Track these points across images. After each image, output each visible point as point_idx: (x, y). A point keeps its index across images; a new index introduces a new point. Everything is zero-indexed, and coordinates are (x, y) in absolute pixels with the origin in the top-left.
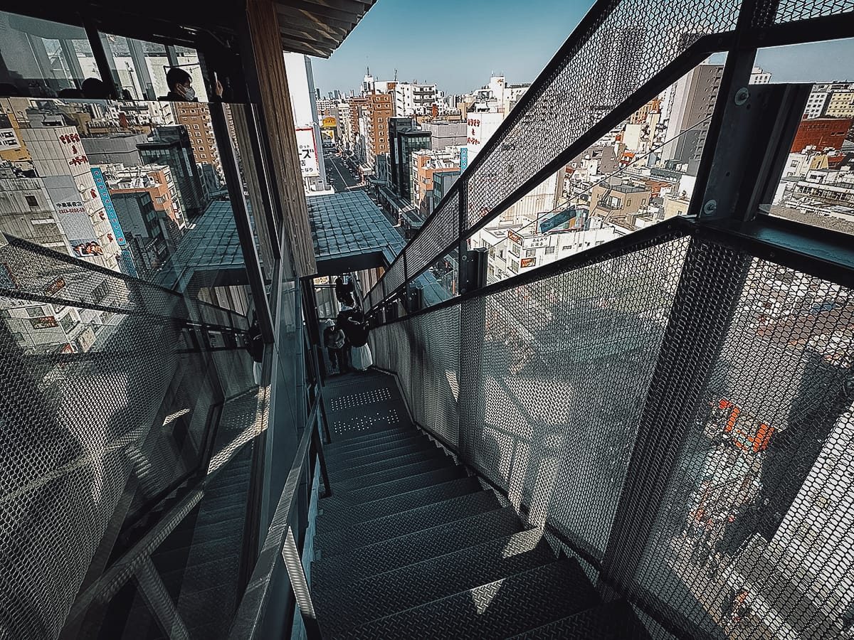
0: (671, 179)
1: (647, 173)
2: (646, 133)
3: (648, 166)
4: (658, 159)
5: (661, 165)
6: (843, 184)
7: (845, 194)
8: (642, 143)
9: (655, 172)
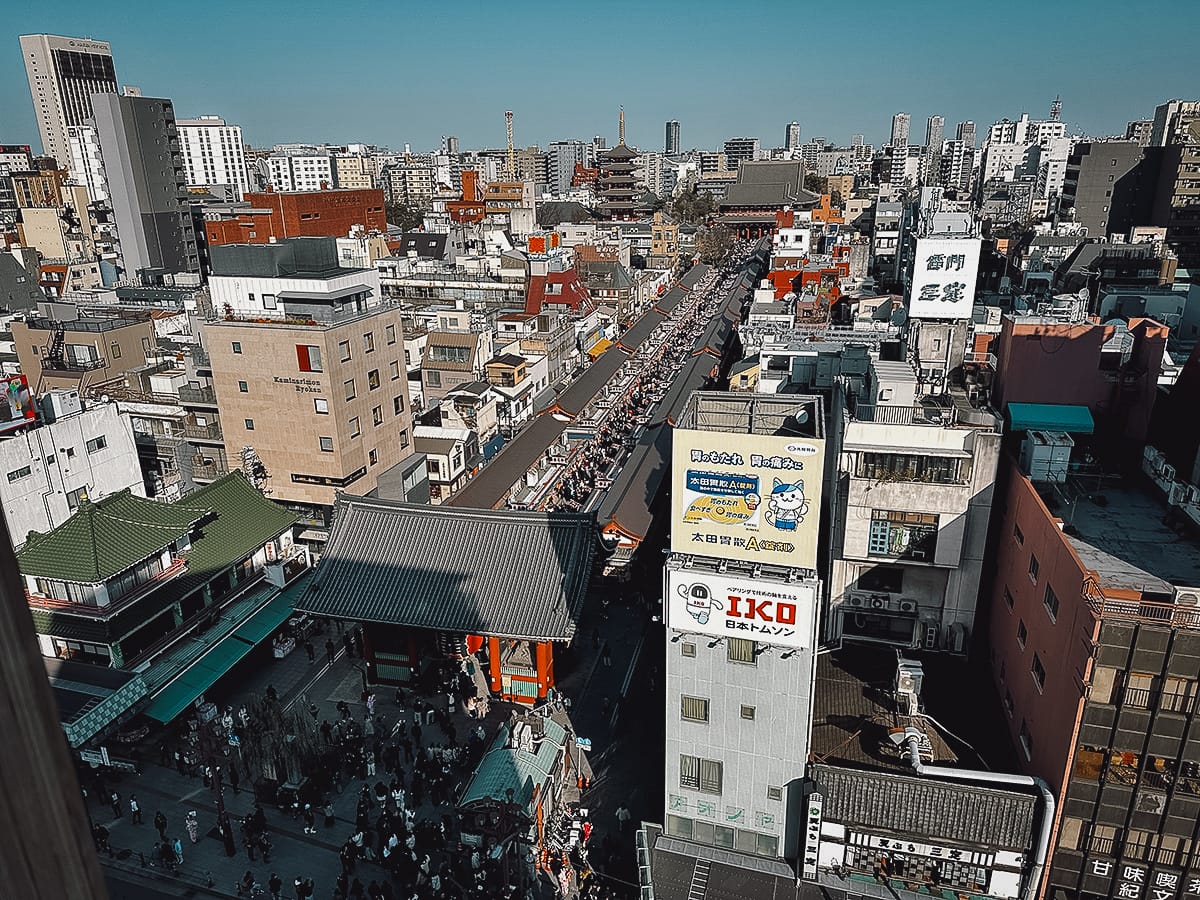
0: (164, 303)
1: (110, 299)
2: (72, 224)
3: (107, 287)
4: (119, 270)
5: (131, 279)
6: (421, 276)
7: (431, 289)
8: (73, 244)
9: (124, 294)
